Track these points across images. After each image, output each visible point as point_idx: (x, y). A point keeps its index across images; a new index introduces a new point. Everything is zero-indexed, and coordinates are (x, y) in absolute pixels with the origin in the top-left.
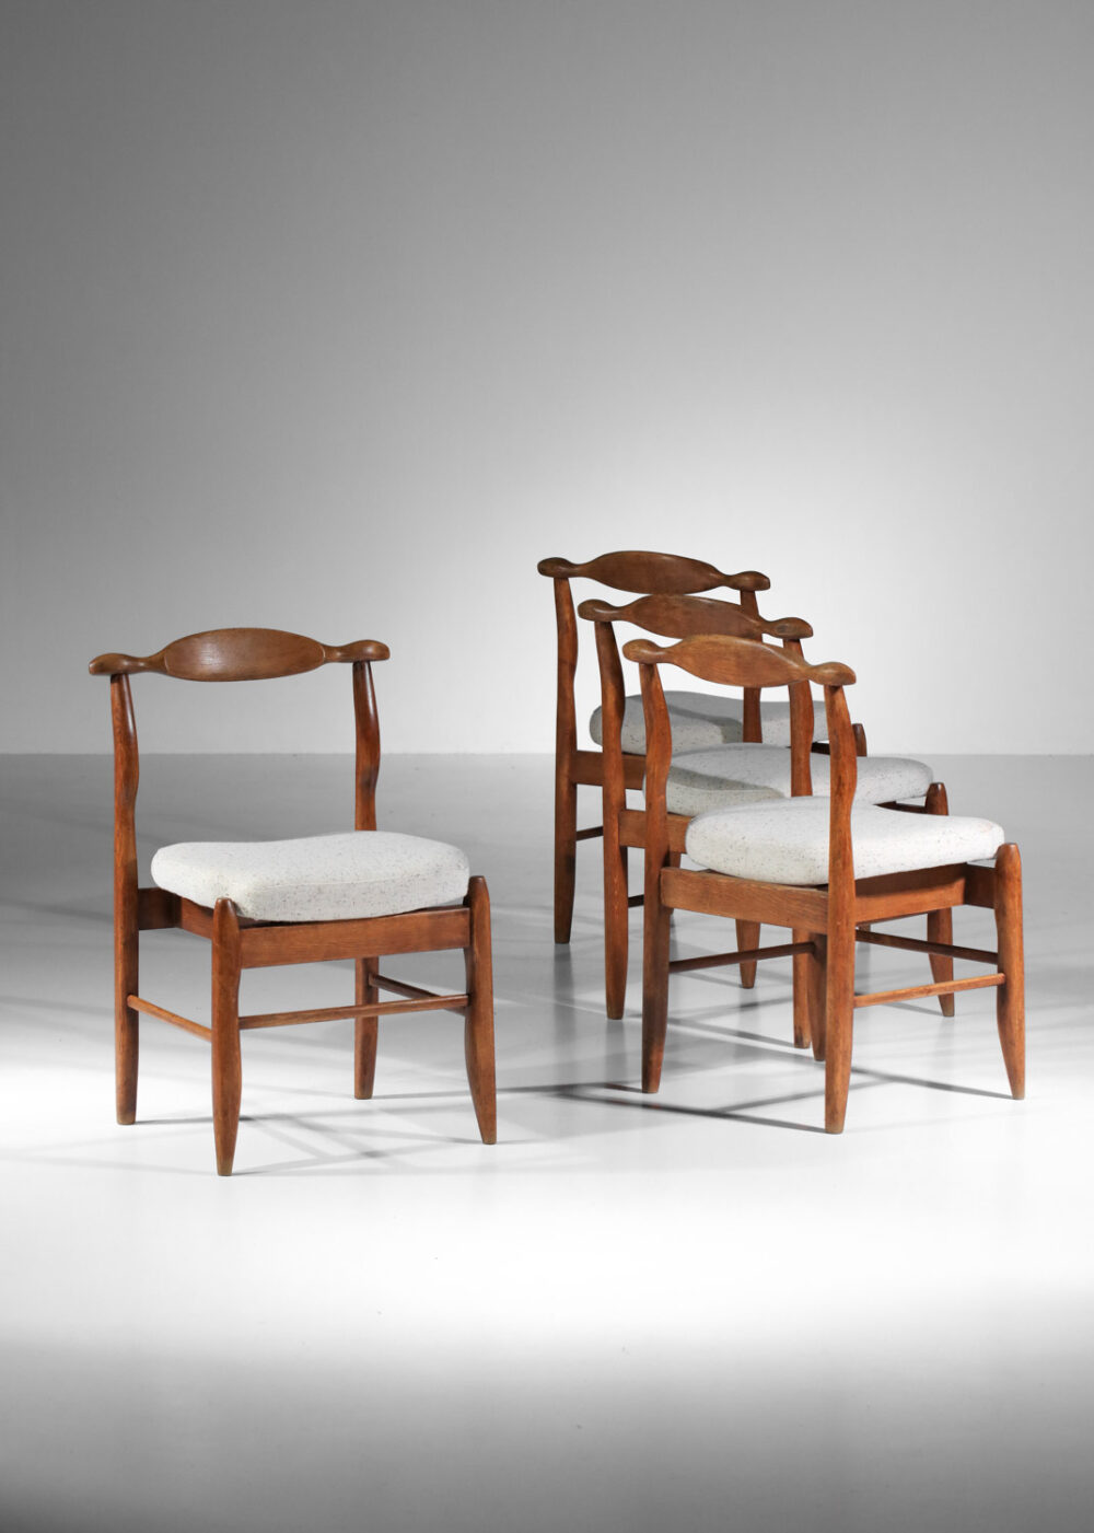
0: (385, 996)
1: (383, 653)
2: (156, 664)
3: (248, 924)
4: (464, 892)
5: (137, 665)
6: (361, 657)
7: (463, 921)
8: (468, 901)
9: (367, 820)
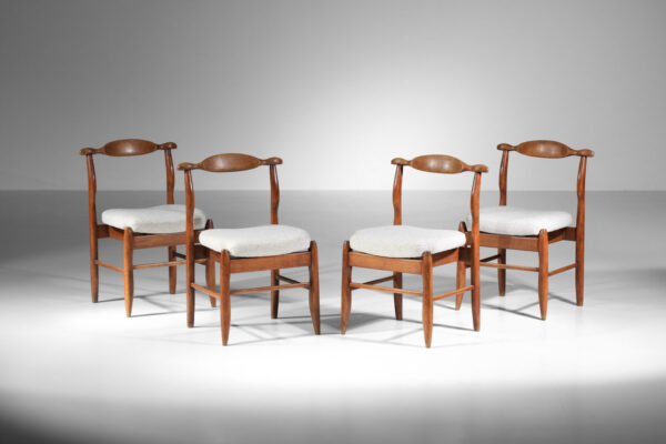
0: (282, 283)
1: (280, 162)
2: (200, 167)
3: (233, 258)
4: (308, 246)
5: (194, 167)
6: (273, 163)
7: (308, 257)
8: (310, 250)
9: (275, 221)
